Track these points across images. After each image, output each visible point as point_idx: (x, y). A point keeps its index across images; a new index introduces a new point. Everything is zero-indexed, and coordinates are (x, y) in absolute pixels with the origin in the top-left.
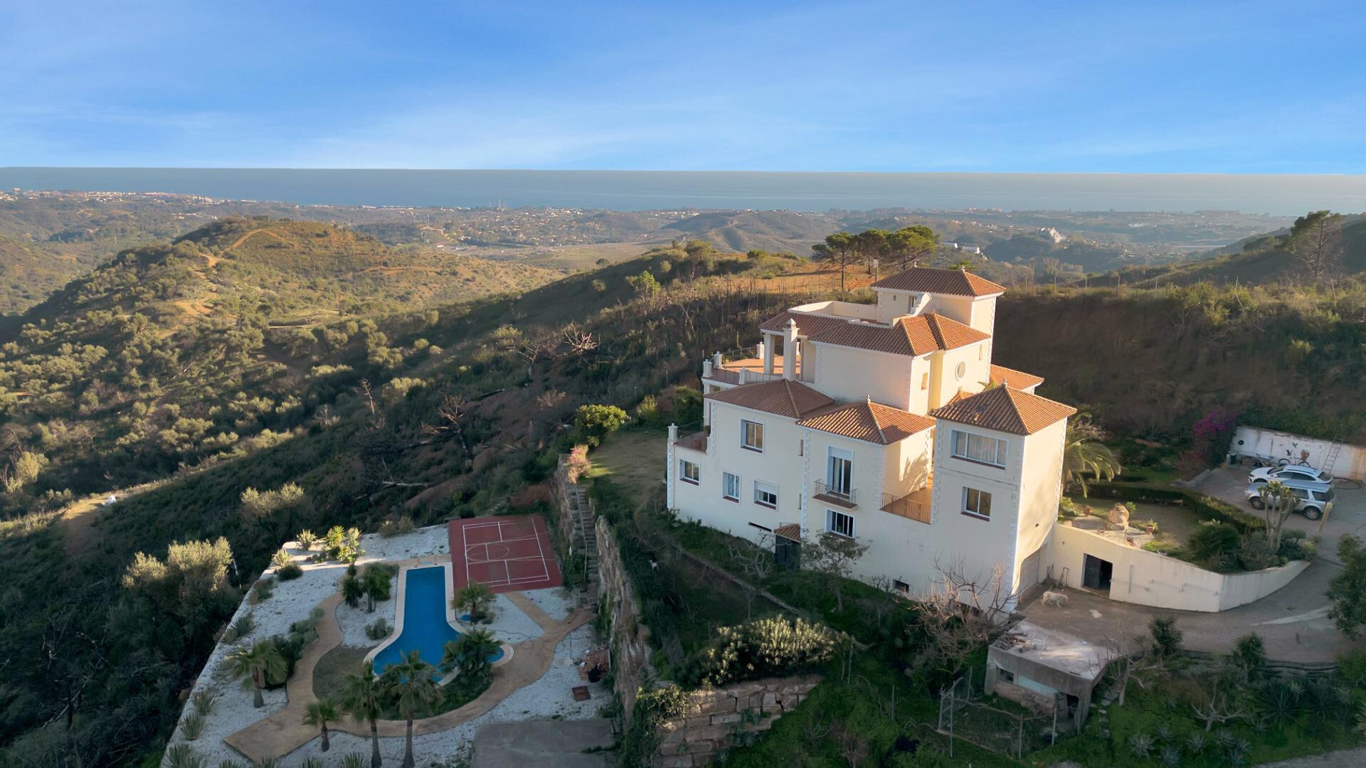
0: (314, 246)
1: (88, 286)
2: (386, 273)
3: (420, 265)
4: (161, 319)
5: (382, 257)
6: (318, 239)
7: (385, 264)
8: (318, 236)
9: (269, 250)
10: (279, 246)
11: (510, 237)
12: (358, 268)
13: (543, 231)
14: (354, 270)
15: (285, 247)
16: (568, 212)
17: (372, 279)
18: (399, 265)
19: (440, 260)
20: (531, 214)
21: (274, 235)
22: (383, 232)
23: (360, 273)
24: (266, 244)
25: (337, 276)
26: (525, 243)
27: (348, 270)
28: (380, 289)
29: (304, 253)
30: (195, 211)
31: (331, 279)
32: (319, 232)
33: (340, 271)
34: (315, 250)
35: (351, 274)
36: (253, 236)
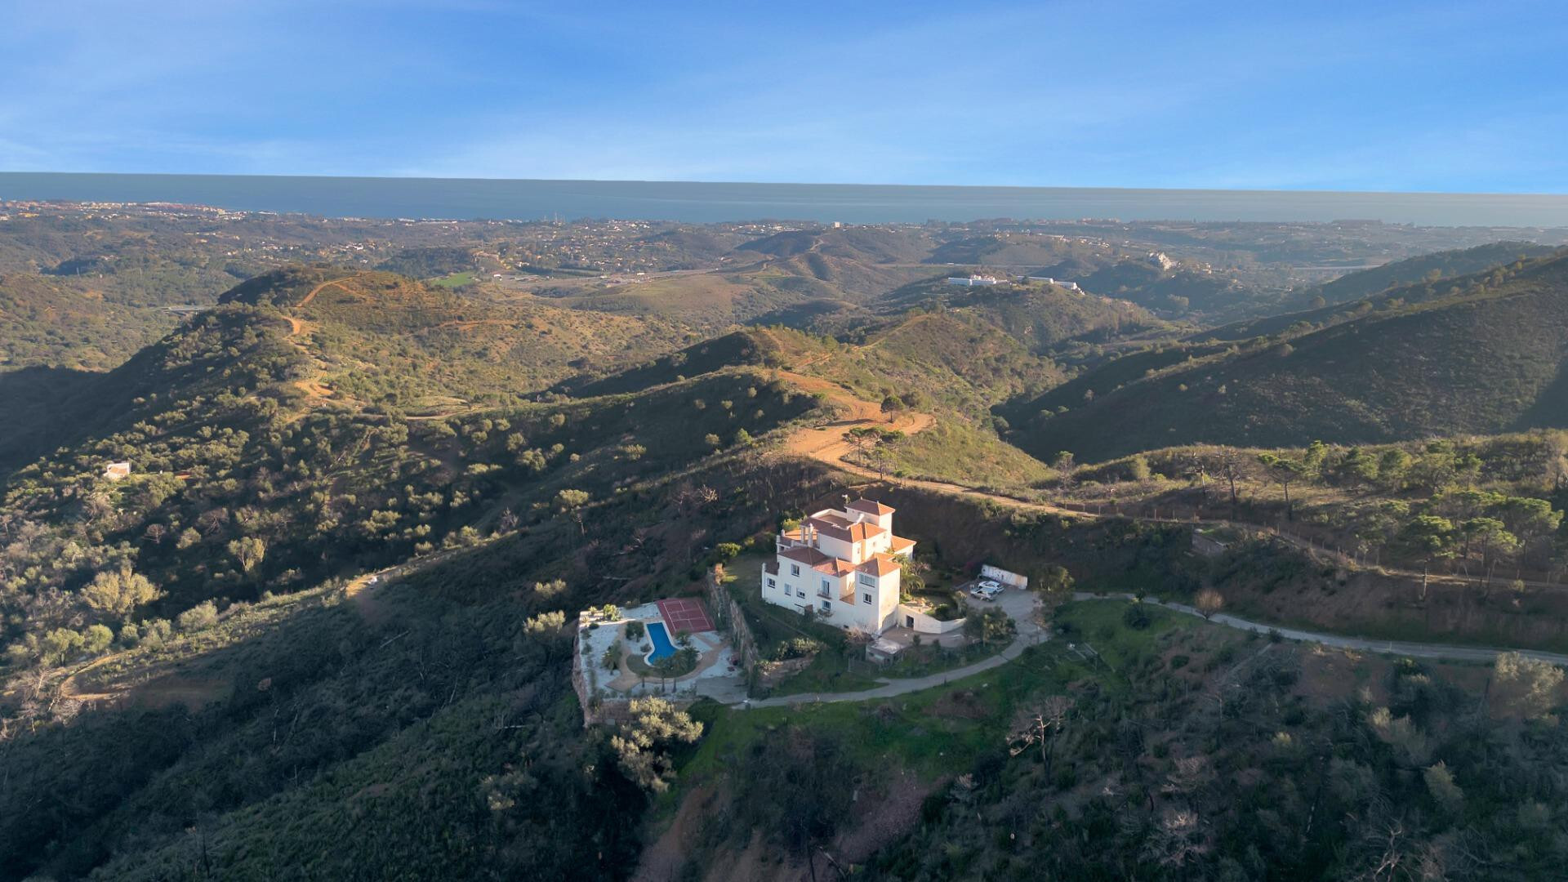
0: (386, 300)
2: (461, 328)
3: (495, 318)
5: (456, 310)
6: (388, 291)
7: (460, 318)
8: (388, 287)
9: (341, 305)
10: (351, 300)
12: (433, 323)
14: (429, 325)
15: (357, 302)
16: (633, 225)
17: (447, 334)
18: (474, 319)
19: (515, 312)
20: (591, 228)
21: (345, 288)
23: (436, 328)
24: (338, 299)
25: (412, 332)
27: (424, 325)
28: (455, 345)
29: (377, 308)
32: (389, 284)
33: (415, 326)
34: (387, 304)
35: (426, 329)
36: (323, 289)
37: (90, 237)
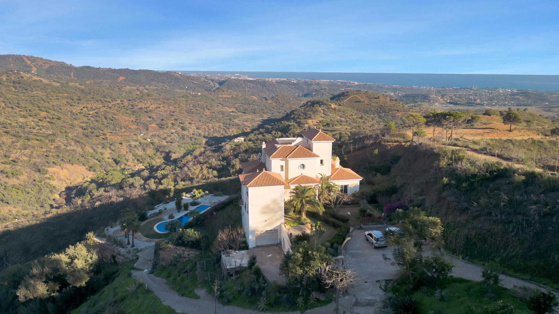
0: (372, 102)
1: (295, 112)
2: (397, 114)
3: (412, 112)
4: (301, 125)
5: (397, 108)
6: (375, 100)
7: (398, 111)
8: (376, 98)
9: (356, 103)
10: (360, 102)
11: (472, 102)
12: (387, 111)
13: (491, 99)
14: (385, 112)
15: (362, 102)
16: (509, 90)
17: (391, 116)
18: (404, 111)
19: (422, 110)
20: (488, 91)
21: (360, 98)
22: (415, 97)
23: (387, 114)
24: (355, 101)
25: (378, 114)
26: (479, 104)
27: (383, 112)
28: (393, 120)
29: (368, 105)
30: (349, 87)
31: (376, 115)
32: (376, 97)
33: (380, 112)
34: (372, 104)
35: (384, 114)
36: (352, 98)
37: (313, 88)
